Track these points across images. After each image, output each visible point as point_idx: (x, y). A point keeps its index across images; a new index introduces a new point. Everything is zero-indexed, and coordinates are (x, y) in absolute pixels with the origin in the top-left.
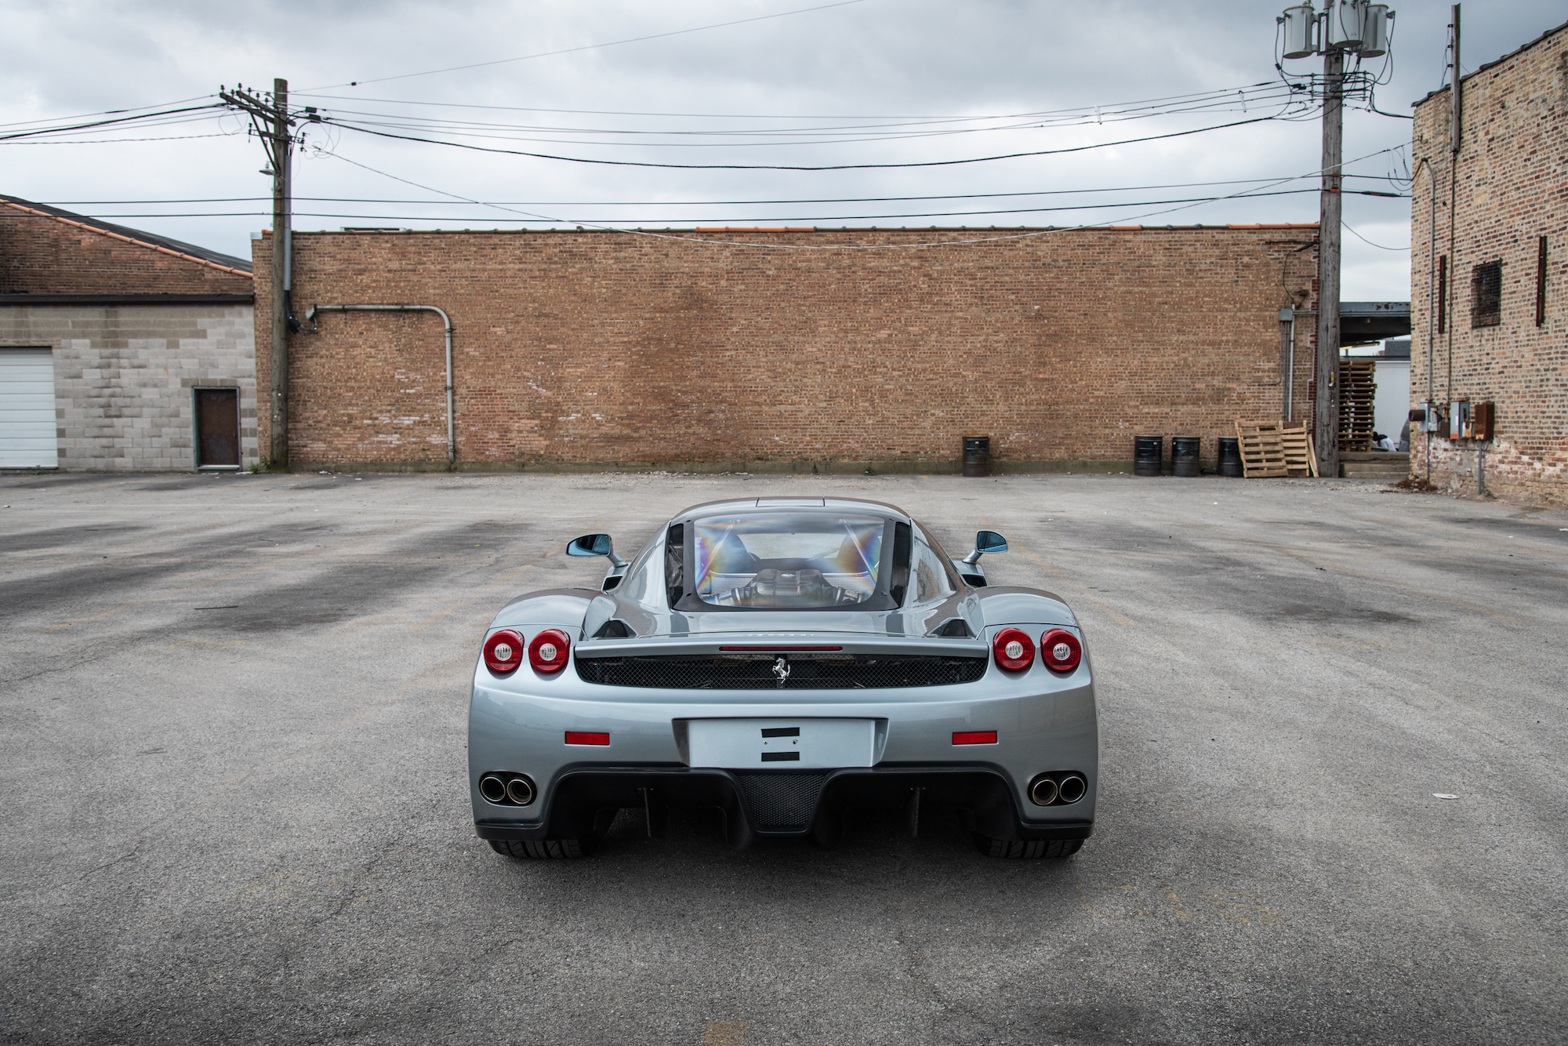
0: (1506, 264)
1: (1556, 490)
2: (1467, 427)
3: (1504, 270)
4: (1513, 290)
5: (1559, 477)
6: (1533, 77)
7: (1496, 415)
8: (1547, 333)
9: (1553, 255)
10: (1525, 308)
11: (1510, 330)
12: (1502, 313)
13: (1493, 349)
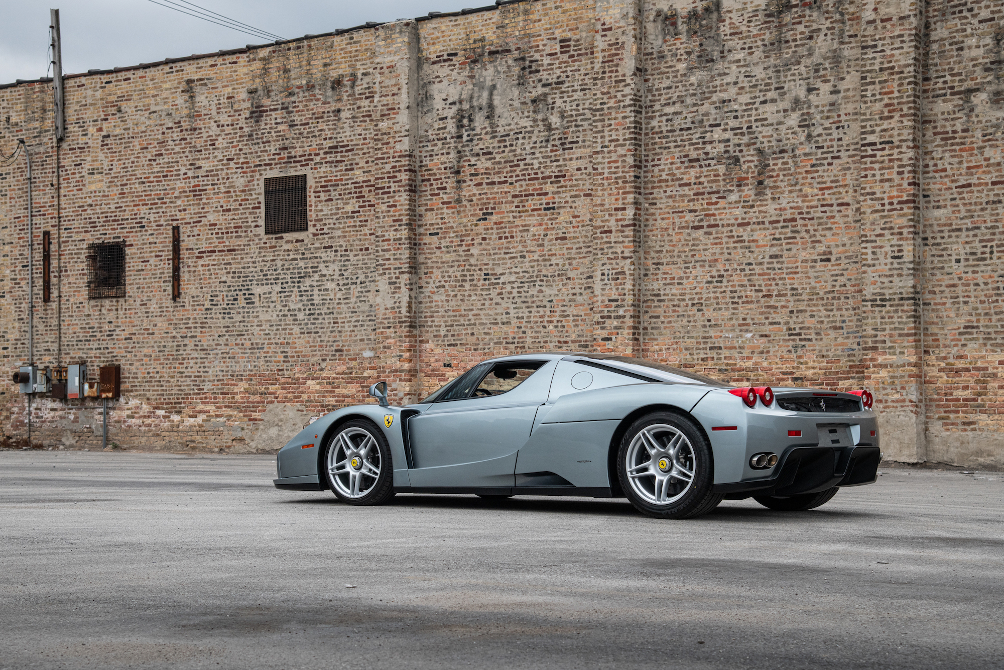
0: (132, 245)
1: (198, 437)
2: (91, 386)
3: (128, 251)
4: (140, 268)
5: (200, 426)
6: (154, 92)
7: (122, 376)
8: (184, 306)
9: (187, 242)
10: (156, 285)
11: (138, 302)
12: (128, 288)
13: (117, 318)
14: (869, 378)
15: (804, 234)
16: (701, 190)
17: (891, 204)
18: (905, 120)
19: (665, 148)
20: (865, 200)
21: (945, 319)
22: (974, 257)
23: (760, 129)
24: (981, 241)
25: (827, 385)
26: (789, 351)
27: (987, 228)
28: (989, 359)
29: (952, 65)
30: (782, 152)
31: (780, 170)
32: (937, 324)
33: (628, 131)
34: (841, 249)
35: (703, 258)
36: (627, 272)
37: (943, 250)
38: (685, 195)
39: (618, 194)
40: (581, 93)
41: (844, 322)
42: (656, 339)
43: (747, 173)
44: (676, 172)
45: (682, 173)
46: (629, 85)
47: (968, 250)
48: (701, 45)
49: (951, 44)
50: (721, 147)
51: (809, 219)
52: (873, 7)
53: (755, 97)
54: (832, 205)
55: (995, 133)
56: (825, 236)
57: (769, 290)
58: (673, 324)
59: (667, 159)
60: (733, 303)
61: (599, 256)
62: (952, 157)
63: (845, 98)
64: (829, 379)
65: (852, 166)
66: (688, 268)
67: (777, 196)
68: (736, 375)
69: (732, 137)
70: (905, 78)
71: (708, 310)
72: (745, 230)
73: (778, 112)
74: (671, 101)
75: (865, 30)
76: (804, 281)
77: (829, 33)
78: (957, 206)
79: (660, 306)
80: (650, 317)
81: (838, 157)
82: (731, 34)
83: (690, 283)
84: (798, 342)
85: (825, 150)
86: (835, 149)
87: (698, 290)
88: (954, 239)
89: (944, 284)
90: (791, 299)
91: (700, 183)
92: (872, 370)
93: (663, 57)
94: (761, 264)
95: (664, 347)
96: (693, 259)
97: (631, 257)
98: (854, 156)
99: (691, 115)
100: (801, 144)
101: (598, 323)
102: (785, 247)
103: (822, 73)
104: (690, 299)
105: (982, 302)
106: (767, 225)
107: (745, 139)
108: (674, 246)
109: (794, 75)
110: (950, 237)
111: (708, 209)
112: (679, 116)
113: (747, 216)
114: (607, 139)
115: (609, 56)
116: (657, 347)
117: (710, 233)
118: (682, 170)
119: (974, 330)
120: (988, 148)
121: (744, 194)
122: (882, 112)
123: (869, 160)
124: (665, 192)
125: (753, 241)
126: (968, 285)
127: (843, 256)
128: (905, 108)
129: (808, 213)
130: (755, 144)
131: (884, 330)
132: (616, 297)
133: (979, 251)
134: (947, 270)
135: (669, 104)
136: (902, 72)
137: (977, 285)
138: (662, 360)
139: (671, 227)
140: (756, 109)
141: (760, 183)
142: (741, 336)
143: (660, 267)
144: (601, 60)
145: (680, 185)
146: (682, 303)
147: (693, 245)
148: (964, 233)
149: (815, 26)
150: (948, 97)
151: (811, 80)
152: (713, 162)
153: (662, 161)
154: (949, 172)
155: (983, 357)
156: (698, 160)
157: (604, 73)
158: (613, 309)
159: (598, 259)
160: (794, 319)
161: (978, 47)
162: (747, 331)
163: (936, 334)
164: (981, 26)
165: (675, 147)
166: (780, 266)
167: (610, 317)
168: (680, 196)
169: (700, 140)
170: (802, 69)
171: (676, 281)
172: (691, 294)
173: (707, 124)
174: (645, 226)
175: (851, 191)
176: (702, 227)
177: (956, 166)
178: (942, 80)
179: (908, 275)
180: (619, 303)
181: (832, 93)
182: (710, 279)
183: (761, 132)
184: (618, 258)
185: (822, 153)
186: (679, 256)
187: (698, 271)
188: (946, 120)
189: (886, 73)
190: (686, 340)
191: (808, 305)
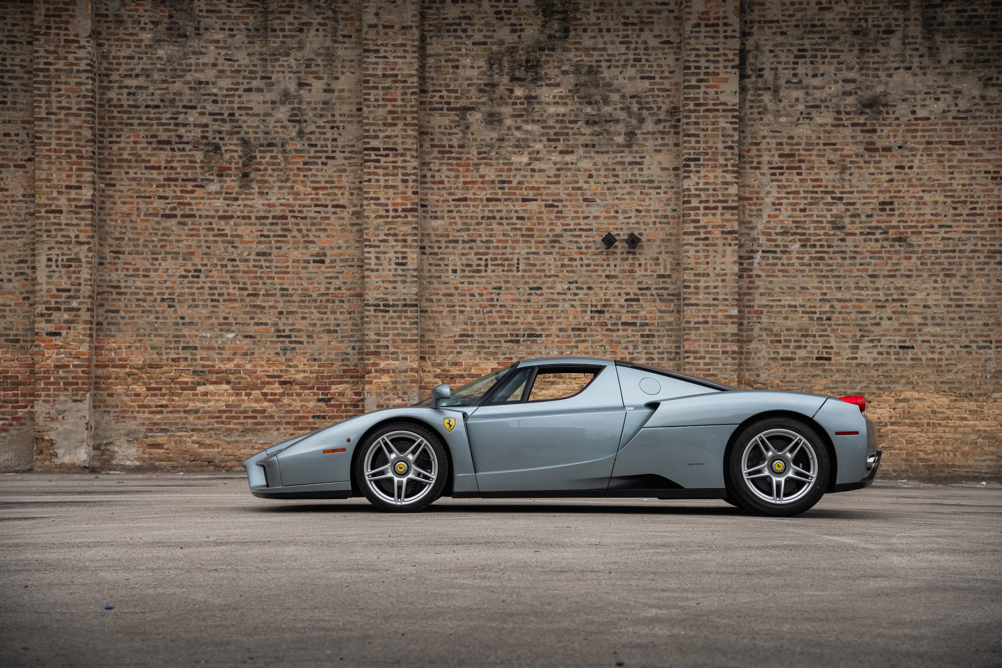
14: (370, 382)
15: (295, 233)
16: (173, 176)
17: (395, 210)
18: (408, 129)
19: (127, 124)
20: (369, 205)
21: (442, 327)
22: (470, 269)
23: (244, 118)
24: (476, 254)
25: (318, 389)
26: (278, 354)
27: (482, 242)
28: (482, 366)
29: (448, 81)
30: (270, 145)
31: (268, 163)
32: (433, 331)
33: (84, 100)
34: (336, 251)
35: (176, 250)
36: (84, 260)
37: (441, 259)
38: (153, 179)
39: (71, 169)
40: (9, 46)
41: (338, 325)
42: (114, 336)
43: (230, 163)
44: (142, 152)
45: (149, 155)
46: (84, 47)
47: (465, 262)
48: (171, 17)
49: (447, 61)
50: (198, 132)
51: (302, 218)
52: (374, 11)
53: (238, 84)
54: (326, 206)
55: (490, 152)
56: (319, 237)
57: (255, 289)
58: (136, 320)
59: (129, 137)
60: (212, 300)
61: (45, 238)
62: (450, 170)
63: (339, 98)
64: (320, 383)
65: (349, 169)
66: (156, 259)
67: (265, 191)
68: (214, 377)
69: (210, 123)
70: (409, 88)
71: (182, 307)
72: (227, 224)
73: (265, 102)
74: (134, 73)
75: (367, 33)
76: (295, 281)
77: (321, 28)
78: (454, 218)
79: (119, 300)
80: (107, 311)
81: (333, 158)
82: (207, 11)
83: (158, 276)
84: (287, 345)
85: (319, 148)
86: (330, 149)
87: (168, 284)
88: (450, 250)
89: (440, 293)
90: (281, 299)
91: (172, 168)
92: (373, 375)
93: (121, 22)
94: (246, 260)
95: (123, 346)
96: (163, 251)
97: (89, 243)
98: (349, 158)
99: (159, 92)
100: (292, 139)
101: (42, 315)
102: (274, 245)
103: (314, 69)
104: (159, 294)
105: (477, 312)
106: (253, 220)
107: (227, 127)
108: (139, 234)
109: (283, 66)
110: (447, 247)
111: (182, 197)
112: (145, 92)
113: (230, 208)
114: (55, 105)
115: (55, 9)
116: (114, 345)
117: (185, 224)
118: (149, 151)
119: (469, 339)
120: (482, 166)
121: (226, 185)
122: (386, 119)
123: (372, 164)
124: (127, 173)
125: (237, 236)
126: (464, 295)
127: (338, 259)
128: (409, 117)
129: (300, 212)
130: (239, 133)
131: (387, 335)
132: (68, 287)
133: (475, 263)
134: (443, 279)
135: (131, 76)
136: (405, 82)
137: (473, 295)
138: (120, 360)
139: (135, 212)
140: (240, 96)
141: (246, 175)
142: (221, 336)
143: (121, 256)
144: (43, 12)
145: (146, 168)
146: (148, 298)
147: (163, 235)
148: (460, 245)
149: (305, 19)
150: (445, 111)
151: (302, 74)
152: (188, 147)
153: (122, 139)
154: (447, 185)
155: (477, 365)
156: (169, 142)
157: (48, 28)
158: (63, 299)
159: (43, 242)
160: (284, 320)
161: (472, 67)
162: (228, 331)
163: (433, 341)
164: (475, 48)
165: (140, 124)
166: (268, 264)
167: (59, 309)
168: (146, 179)
169: (171, 121)
170: (292, 61)
171: (141, 273)
172: (160, 288)
173: (181, 104)
174: (101, 208)
175: (347, 193)
176: (175, 216)
177: (452, 180)
178: (439, 94)
179: (412, 282)
180: (71, 293)
181: (325, 91)
182: (184, 273)
183: (245, 122)
184: (71, 242)
185: (316, 152)
186: (145, 246)
187: (169, 263)
188: (443, 134)
189: (390, 79)
190: (152, 337)
191: (300, 307)
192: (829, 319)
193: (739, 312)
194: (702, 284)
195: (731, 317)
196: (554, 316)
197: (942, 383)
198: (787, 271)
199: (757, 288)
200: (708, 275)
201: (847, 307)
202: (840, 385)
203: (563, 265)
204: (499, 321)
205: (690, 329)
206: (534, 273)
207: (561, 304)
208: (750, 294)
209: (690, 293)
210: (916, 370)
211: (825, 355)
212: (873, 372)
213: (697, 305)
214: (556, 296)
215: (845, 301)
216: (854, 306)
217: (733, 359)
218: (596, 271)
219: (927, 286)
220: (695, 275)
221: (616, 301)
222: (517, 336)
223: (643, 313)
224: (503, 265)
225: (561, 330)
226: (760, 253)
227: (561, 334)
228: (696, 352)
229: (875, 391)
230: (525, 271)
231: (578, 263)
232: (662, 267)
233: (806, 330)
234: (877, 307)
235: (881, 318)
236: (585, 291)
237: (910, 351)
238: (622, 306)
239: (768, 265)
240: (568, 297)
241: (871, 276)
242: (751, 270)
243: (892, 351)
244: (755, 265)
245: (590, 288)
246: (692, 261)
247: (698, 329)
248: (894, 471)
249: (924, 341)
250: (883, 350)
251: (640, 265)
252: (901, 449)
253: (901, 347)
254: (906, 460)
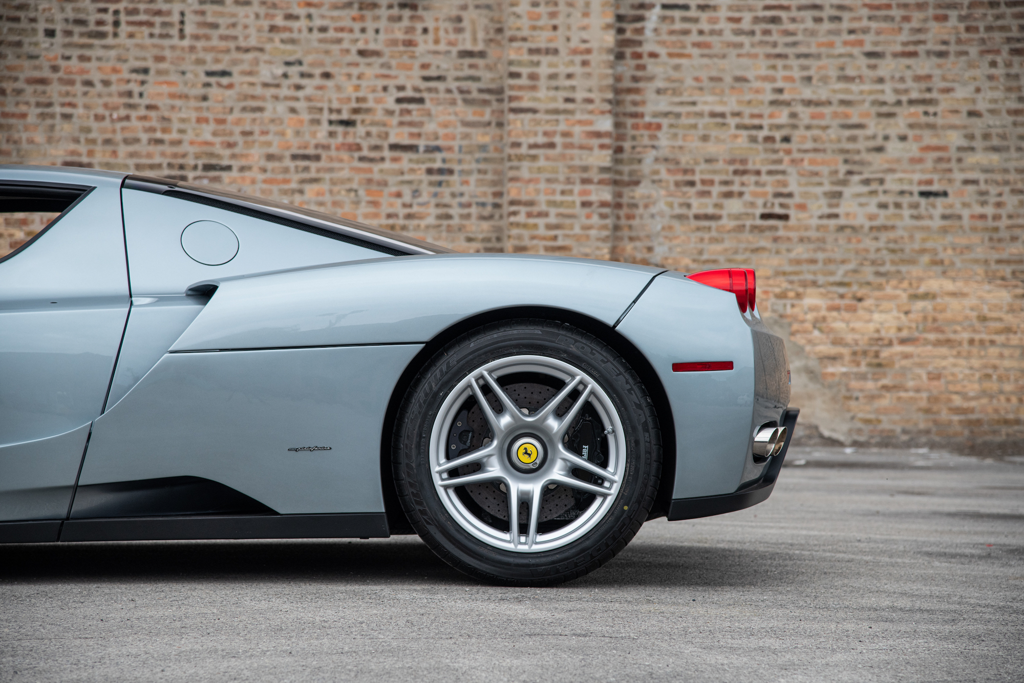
21: (24, 146)
22: (83, 29)
37: (19, 8)
47: (71, 15)
89: (22, 76)
105: (99, 118)
126: (71, 83)
133: (92, 19)
134: (27, 48)
137: (89, 83)
192: (786, 139)
193: (617, 125)
194: (543, 70)
195: (598, 135)
196: (257, 129)
197: (999, 262)
198: (707, 45)
199: (651, 79)
200: (556, 52)
201: (821, 116)
202: (805, 267)
203: (273, 28)
204: (144, 137)
205: (520, 158)
206: (215, 42)
207: (269, 106)
208: (637, 91)
209: (521, 88)
210: (949, 238)
211: (778, 210)
212: (868, 243)
213: (534, 111)
214: (259, 91)
215: (818, 104)
216: (835, 115)
217: (603, 216)
218: (339, 41)
219: (977, 72)
220: (531, 51)
221: (378, 101)
222: (182, 167)
223: (430, 127)
224: (150, 24)
225: (270, 157)
226: (657, 11)
227: (270, 165)
228: (530, 203)
229: (871, 278)
230: (196, 37)
231: (303, 23)
232: (467, 35)
233: (744, 161)
234: (880, 115)
235: (886, 138)
236: (318, 81)
237: (939, 201)
238: (390, 113)
239: (672, 32)
240: (284, 92)
241: (870, 55)
242: (640, 43)
243: (905, 200)
244: (649, 33)
245: (327, 76)
246: (525, 23)
247: (534, 158)
248: (905, 432)
249: (966, 182)
250: (889, 199)
251: (425, 31)
252: (918, 390)
253: (923, 194)
254: (927, 411)
